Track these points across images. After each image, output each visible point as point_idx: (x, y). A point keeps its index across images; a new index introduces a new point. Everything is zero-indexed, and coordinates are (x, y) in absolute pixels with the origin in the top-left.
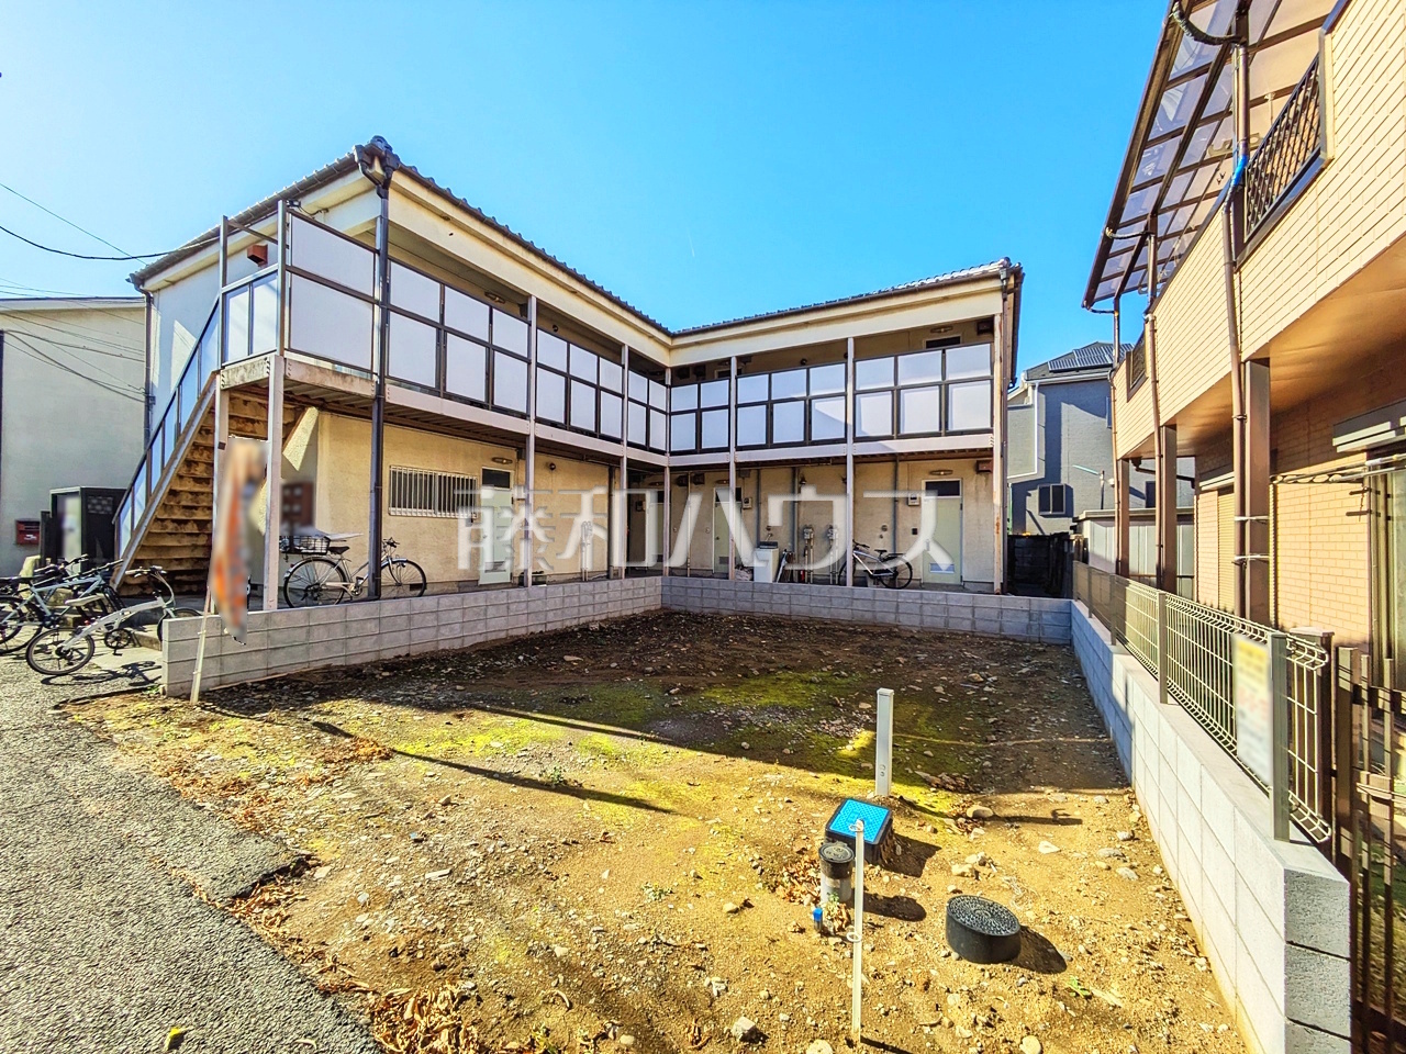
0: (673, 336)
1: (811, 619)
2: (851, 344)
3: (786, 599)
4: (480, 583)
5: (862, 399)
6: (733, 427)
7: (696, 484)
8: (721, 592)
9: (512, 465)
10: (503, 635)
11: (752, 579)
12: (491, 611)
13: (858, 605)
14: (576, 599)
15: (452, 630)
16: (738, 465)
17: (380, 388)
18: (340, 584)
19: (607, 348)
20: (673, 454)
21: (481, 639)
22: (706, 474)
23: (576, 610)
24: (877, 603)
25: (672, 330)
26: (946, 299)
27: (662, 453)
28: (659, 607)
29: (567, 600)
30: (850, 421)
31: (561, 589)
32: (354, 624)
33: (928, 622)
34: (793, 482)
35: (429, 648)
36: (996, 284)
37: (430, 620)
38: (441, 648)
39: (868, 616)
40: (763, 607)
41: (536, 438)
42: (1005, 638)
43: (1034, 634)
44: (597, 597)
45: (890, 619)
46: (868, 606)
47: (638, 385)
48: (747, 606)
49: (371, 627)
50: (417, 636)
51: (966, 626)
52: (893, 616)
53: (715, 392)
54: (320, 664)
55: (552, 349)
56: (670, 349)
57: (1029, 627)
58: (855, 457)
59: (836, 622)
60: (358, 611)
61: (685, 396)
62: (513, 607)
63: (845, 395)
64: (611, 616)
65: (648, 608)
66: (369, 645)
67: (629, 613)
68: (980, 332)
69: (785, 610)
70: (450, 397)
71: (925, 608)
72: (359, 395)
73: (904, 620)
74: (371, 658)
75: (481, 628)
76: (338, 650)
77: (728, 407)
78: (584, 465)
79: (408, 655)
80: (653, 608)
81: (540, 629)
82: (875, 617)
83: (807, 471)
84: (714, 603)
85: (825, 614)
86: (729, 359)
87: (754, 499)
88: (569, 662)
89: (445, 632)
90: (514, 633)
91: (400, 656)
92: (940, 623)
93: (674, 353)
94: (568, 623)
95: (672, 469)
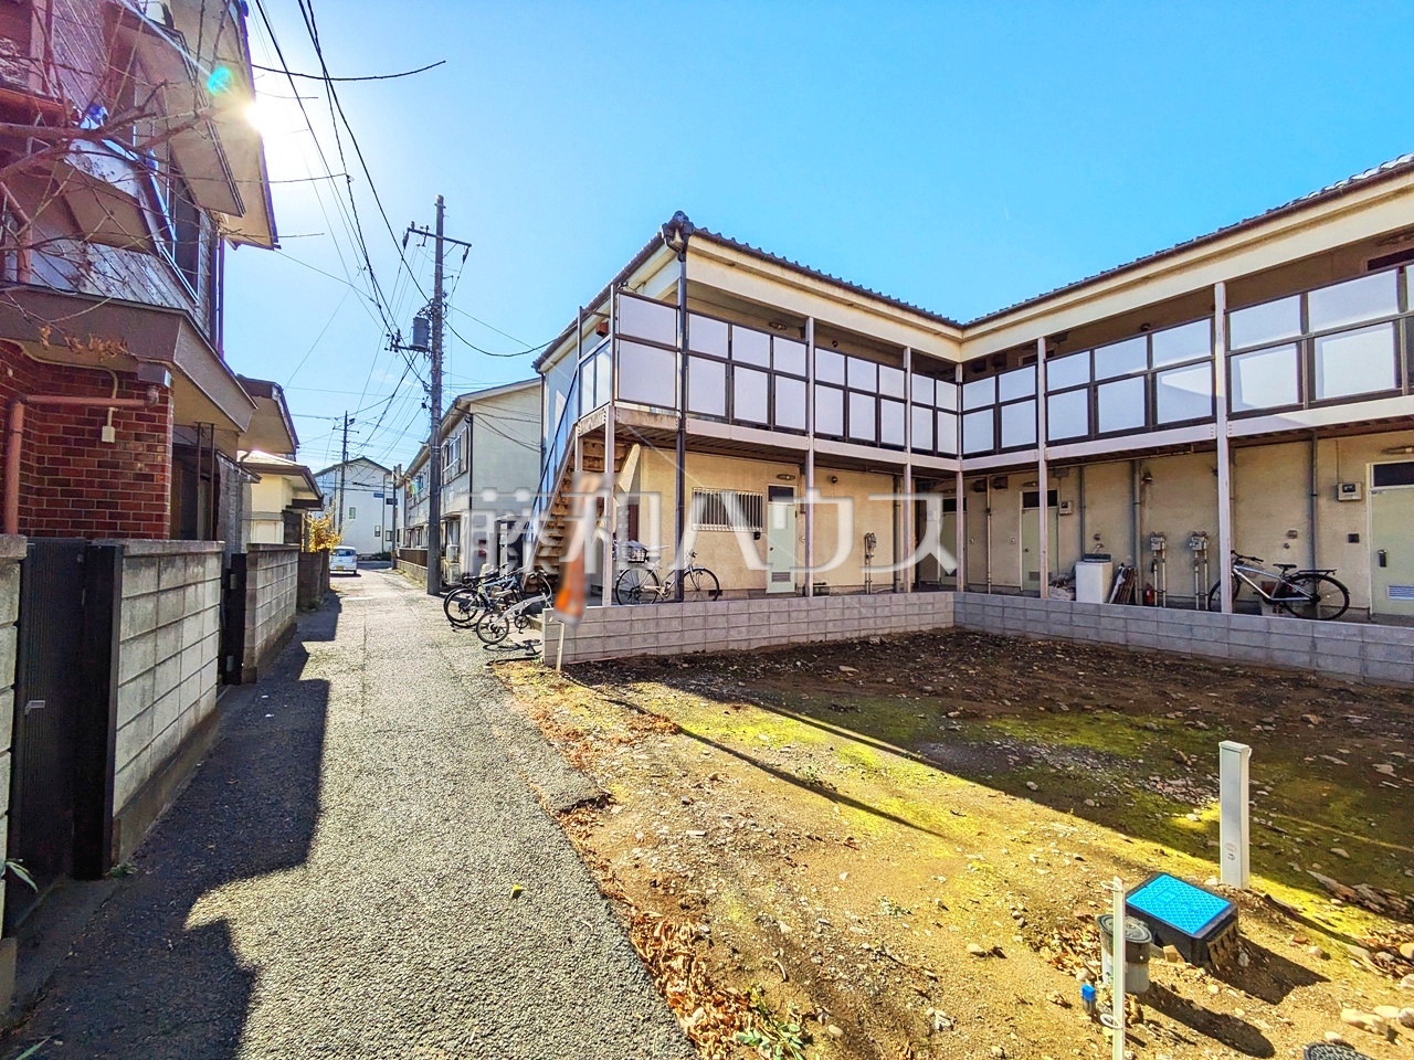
0: (964, 328)
1: (1159, 652)
2: (1220, 290)
3: (1120, 624)
4: (768, 591)
5: (1240, 361)
6: (1042, 420)
7: (997, 488)
8: (1028, 612)
9: (795, 481)
10: (784, 641)
11: (1074, 599)
12: (774, 618)
13: (1239, 638)
14: (856, 611)
15: (739, 633)
16: (1050, 463)
17: (682, 422)
18: (654, 588)
19: (888, 353)
20: (966, 457)
21: (765, 643)
22: (1009, 477)
23: (856, 623)
24: (1277, 637)
25: (962, 322)
27: (953, 457)
28: (951, 625)
29: (847, 612)
30: (1221, 392)
31: (840, 600)
32: (663, 621)
33: (1377, 670)
34: (1133, 479)
35: (721, 647)
37: (721, 622)
38: (730, 648)
39: (1259, 654)
40: (1085, 633)
41: (815, 453)
44: (879, 610)
45: (1301, 660)
46: (1258, 640)
47: (922, 387)
48: (1063, 631)
49: (675, 624)
50: (711, 636)
53: (1018, 382)
54: (639, 652)
55: (830, 364)
56: (960, 343)
58: (1230, 440)
59: (1199, 658)
60: (666, 610)
61: (980, 392)
62: (794, 615)
63: (1212, 360)
64: (894, 631)
65: (937, 626)
66: (674, 639)
67: (916, 629)
69: (1119, 638)
70: (739, 423)
71: (1373, 650)
72: (667, 430)
73: (1327, 665)
74: (675, 651)
75: (765, 633)
76: (651, 642)
77: (1035, 397)
78: (868, 477)
79: (704, 651)
80: (943, 626)
81: (821, 638)
82: (1271, 657)
83: (1154, 465)
84: (1019, 625)
85: (1181, 646)
86: (1034, 343)
87: (1076, 501)
88: (845, 672)
89: (734, 634)
90: (795, 640)
91: (697, 652)
93: (965, 345)
94: (848, 635)
95: (966, 474)
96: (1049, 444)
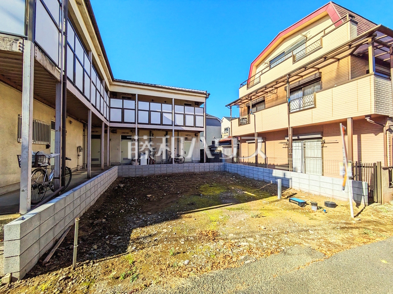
0: (113, 81)
1: (173, 173)
2: (173, 100)
5: (176, 115)
6: (137, 116)
11: (140, 164)
13: (185, 168)
16: (138, 128)
20: (110, 122)
24: (190, 167)
25: (114, 78)
26: (195, 96)
27: (108, 121)
30: (173, 120)
33: (201, 170)
34: (151, 134)
36: (205, 96)
42: (215, 172)
43: (219, 170)
44: (111, 175)
45: (193, 171)
46: (187, 168)
47: (105, 95)
51: (208, 170)
52: (193, 170)
53: (129, 104)
55: (93, 75)
56: (110, 84)
57: (219, 169)
58: (175, 130)
59: (180, 173)
61: (117, 103)
63: (172, 113)
68: (196, 104)
69: (165, 172)
70: (76, 87)
71: (200, 167)
78: (78, 123)
82: (189, 171)
83: (154, 132)
86: (135, 95)
92: (203, 170)
93: (111, 86)
95: (110, 127)
96: (138, 123)
